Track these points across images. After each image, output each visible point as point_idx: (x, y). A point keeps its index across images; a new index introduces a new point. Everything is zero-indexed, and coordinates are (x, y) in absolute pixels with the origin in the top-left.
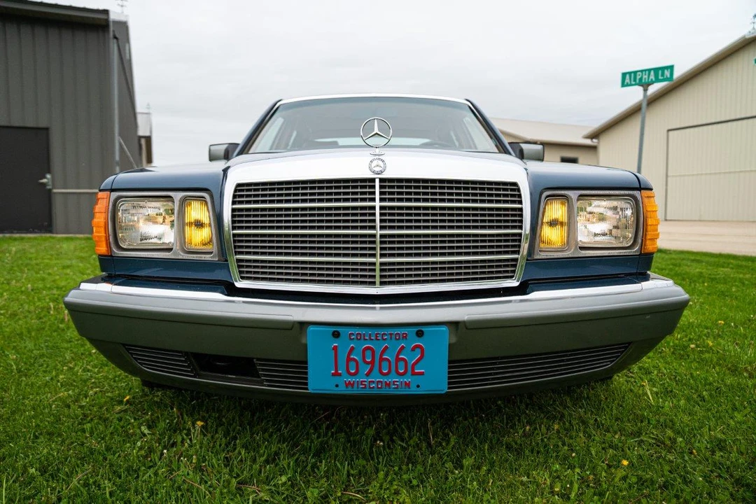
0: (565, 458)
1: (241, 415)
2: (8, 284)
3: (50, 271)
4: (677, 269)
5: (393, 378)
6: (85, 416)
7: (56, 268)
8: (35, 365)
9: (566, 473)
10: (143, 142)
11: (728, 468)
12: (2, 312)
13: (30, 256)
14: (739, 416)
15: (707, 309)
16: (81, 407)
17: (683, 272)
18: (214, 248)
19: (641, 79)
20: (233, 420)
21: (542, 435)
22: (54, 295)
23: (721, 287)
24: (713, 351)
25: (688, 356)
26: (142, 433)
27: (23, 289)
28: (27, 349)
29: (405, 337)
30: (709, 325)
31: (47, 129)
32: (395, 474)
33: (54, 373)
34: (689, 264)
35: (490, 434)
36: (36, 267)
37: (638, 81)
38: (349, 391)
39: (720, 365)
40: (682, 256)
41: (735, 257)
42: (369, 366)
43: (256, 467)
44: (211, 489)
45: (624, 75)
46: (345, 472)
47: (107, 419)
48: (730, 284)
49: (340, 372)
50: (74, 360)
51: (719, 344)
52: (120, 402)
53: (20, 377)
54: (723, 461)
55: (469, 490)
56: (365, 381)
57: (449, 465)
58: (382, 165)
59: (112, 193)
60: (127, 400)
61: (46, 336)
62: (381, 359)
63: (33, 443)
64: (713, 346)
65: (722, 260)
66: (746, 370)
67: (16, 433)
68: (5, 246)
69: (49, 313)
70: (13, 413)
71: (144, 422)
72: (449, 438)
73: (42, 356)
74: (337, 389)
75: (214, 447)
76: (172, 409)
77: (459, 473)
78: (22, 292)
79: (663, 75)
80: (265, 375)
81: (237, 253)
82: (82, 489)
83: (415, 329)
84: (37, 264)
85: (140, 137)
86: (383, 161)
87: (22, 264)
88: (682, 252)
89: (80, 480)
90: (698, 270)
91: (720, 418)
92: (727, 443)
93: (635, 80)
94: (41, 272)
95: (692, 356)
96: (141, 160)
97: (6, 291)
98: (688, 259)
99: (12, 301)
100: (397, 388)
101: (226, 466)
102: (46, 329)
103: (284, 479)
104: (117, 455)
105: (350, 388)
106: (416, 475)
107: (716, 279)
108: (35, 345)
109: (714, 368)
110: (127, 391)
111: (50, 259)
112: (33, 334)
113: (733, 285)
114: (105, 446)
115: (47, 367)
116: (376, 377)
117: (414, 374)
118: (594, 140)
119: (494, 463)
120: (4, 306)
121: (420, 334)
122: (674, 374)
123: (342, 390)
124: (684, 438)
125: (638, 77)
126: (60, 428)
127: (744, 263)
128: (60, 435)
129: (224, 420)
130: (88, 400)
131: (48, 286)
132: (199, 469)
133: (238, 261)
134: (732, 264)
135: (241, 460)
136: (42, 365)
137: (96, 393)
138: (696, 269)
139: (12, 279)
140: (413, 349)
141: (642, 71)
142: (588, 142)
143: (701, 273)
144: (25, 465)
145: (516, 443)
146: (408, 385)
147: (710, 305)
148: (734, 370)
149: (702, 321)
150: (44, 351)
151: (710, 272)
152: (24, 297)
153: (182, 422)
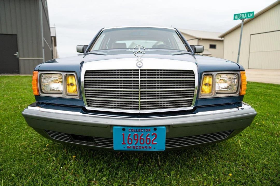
0: (209, 172)
1: (89, 152)
2: (3, 96)
3: (19, 91)
4: (252, 90)
5: (145, 145)
6: (32, 152)
7: (21, 90)
8: (14, 131)
9: (209, 178)
10: (53, 38)
11: (268, 176)
12: (1, 108)
13: (11, 84)
14: (273, 154)
15: (263, 108)
16: (31, 148)
17: (254, 91)
18: (77, 93)
19: (241, 17)
20: (86, 154)
21: (200, 162)
22: (20, 101)
23: (268, 98)
24: (264, 126)
25: (255, 127)
26: (53, 159)
27: (9, 98)
28: (11, 124)
29: (150, 130)
30: (263, 115)
31: (16, 35)
32: (146, 177)
33: (20, 134)
34: (256, 88)
35: (181, 161)
36: (14, 89)
37: (240, 18)
38: (129, 150)
39: (267, 132)
40: (254, 84)
41: (274, 85)
42: (136, 141)
43: (95, 174)
44: (79, 183)
45: (235, 15)
46: (128, 176)
47: (40, 153)
48: (272, 97)
49: (125, 143)
50: (28, 129)
51: (267, 123)
52: (45, 147)
53: (8, 136)
54: (266, 173)
55: (173, 184)
56: (135, 146)
57: (166, 174)
58: (141, 64)
59: (39, 72)
60: (47, 146)
61: (17, 118)
62: (141, 139)
63: (13, 163)
64: (265, 124)
65: (269, 86)
66: (277, 134)
67: (7, 159)
68: (2, 80)
69: (18, 108)
70: (6, 151)
71: (54, 155)
72: (166, 163)
73: (16, 127)
74: (124, 149)
75: (79, 166)
76: (64, 150)
77: (169, 177)
78: (8, 100)
79: (250, 15)
80: (97, 142)
81: (86, 97)
82: (31, 182)
83: (154, 128)
84: (14, 88)
85: (52, 37)
86: (142, 63)
87: (8, 88)
88: (254, 83)
89: (30, 179)
90: (260, 91)
91: (266, 155)
92: (268, 166)
93: (239, 17)
94: (16, 91)
95: (256, 128)
96: (52, 45)
97: (2, 99)
98: (256, 86)
99: (5, 103)
100: (146, 149)
101: (84, 173)
102: (17, 115)
103: (105, 179)
104: (44, 169)
105: (129, 149)
106: (154, 177)
107: (266, 94)
108: (14, 122)
109: (264, 133)
110: (47, 142)
111: (19, 86)
112: (13, 118)
113: (273, 97)
114: (40, 164)
115: (18, 132)
116: (138, 145)
117: (153, 144)
118: (223, 38)
119: (182, 173)
120: (2, 105)
121: (155, 129)
122: (250, 136)
123: (126, 149)
124: (252, 163)
125: (240, 16)
126: (23, 157)
127: (277, 88)
128: (23, 160)
129: (83, 154)
130: (33, 146)
131: (18, 97)
132: (74, 174)
133: (87, 100)
134: (272, 88)
135: (89, 171)
136: (16, 131)
137: (36, 143)
138: (259, 90)
139: (5, 94)
140: (153, 135)
141: (242, 14)
142: (220, 39)
143: (261, 92)
144: (10, 172)
145: (190, 165)
146: (150, 148)
147: (264, 106)
148: (272, 134)
149: (261, 113)
150: (17, 125)
151: (264, 92)
152: (9, 102)
153: (68, 155)
